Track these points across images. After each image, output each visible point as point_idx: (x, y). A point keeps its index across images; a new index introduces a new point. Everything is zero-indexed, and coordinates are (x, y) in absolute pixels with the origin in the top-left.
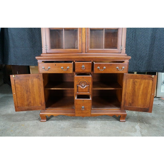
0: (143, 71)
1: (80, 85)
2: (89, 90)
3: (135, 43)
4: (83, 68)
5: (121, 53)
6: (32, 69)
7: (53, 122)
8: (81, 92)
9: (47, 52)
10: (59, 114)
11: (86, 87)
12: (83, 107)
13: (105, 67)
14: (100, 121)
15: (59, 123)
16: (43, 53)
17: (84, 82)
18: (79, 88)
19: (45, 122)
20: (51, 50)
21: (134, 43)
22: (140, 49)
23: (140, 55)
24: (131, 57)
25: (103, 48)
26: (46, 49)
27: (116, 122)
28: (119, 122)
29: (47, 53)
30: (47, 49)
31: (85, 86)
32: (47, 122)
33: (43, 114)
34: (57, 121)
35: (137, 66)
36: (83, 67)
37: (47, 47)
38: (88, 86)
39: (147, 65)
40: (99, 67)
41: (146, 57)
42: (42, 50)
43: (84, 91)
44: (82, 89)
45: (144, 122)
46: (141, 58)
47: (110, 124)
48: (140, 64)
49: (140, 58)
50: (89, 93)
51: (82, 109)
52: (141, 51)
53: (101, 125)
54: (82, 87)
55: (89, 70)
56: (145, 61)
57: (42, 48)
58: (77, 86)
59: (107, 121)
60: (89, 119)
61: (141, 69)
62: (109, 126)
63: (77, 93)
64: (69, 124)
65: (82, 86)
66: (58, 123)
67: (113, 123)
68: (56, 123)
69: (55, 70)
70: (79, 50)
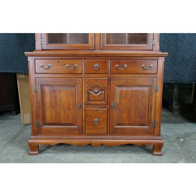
0: (188, 81)
1: (92, 91)
2: (105, 97)
3: (174, 39)
4: (95, 68)
5: (152, 50)
6: (20, 79)
7: (48, 155)
8: (94, 100)
9: (43, 48)
10: (58, 141)
11: (101, 94)
12: (96, 120)
13: (126, 65)
14: (121, 155)
15: (59, 157)
16: (36, 49)
17: (97, 86)
18: (90, 95)
19: (37, 155)
20: (50, 46)
21: (172, 40)
22: (183, 48)
23: (182, 57)
24: (168, 53)
25: (125, 44)
26: (40, 43)
27: (147, 156)
28: (153, 156)
29: (43, 50)
30: (43, 43)
31: (98, 92)
32: (40, 155)
33: (33, 143)
34: (56, 154)
35: (178, 74)
36: (96, 66)
37: (43, 40)
38: (103, 92)
39: (194, 72)
40: (117, 65)
41: (192, 61)
42: (35, 44)
43: (98, 99)
44: (94, 97)
45: (193, 158)
46: (184, 61)
47: (139, 158)
48: (182, 71)
49: (182, 62)
50: (104, 102)
51: (95, 123)
52: (184, 51)
53: (124, 159)
54: (94, 94)
55: (104, 71)
56: (190, 66)
57: (35, 42)
58: (88, 92)
59: (133, 155)
60: (105, 152)
61: (184, 78)
62: (136, 160)
63: (88, 102)
64: (74, 158)
65: (95, 92)
66: (57, 157)
67: (142, 157)
68: (54, 157)
69: (58, 69)
70: (90, 46)
